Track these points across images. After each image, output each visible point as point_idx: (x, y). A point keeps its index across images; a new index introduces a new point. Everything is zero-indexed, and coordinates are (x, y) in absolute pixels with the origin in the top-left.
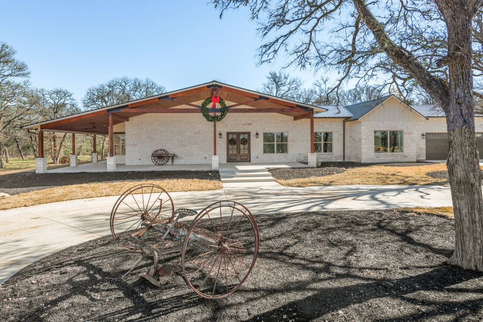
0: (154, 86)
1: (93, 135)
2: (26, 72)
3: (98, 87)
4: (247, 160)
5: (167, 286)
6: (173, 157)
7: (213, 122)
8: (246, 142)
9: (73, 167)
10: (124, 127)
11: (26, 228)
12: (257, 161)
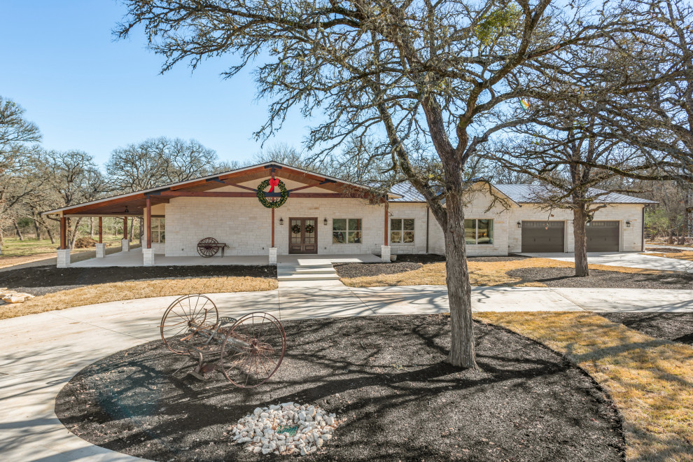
0: (200, 149)
1: (123, 218)
2: (36, 135)
3: (127, 148)
4: (312, 251)
5: (210, 381)
6: (224, 247)
7: (271, 209)
8: (313, 229)
9: (99, 258)
10: (164, 209)
11: (69, 334)
12: (325, 252)
